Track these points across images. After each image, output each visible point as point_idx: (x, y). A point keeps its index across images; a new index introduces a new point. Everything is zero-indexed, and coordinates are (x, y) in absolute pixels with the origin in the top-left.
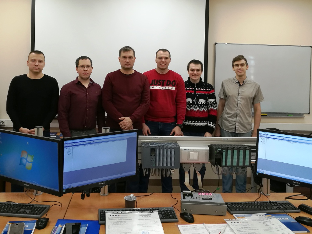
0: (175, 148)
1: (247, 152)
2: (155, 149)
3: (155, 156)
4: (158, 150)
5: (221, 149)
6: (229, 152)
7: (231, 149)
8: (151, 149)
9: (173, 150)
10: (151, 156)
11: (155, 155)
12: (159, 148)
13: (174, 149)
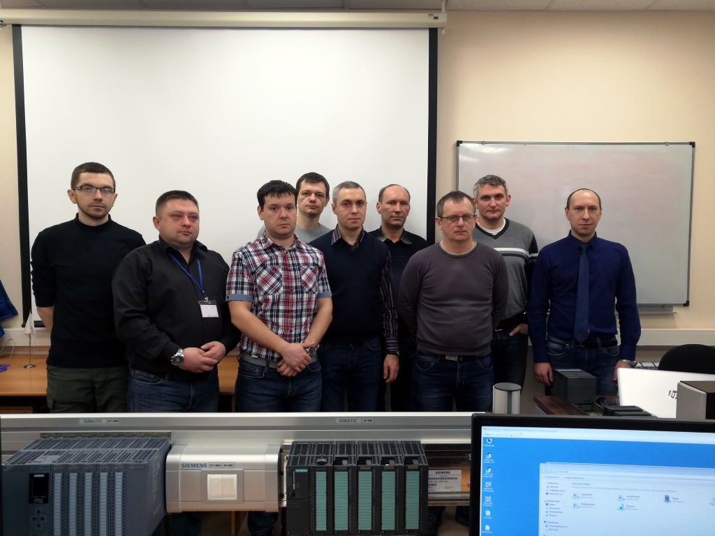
0: (125, 469)
1: (413, 479)
2: (47, 475)
3: (46, 501)
4: (58, 477)
5: (310, 469)
6: (341, 479)
7: (347, 469)
8: (32, 475)
9: (119, 476)
10: (31, 501)
11: (47, 499)
12: (65, 471)
13: (121, 474)
